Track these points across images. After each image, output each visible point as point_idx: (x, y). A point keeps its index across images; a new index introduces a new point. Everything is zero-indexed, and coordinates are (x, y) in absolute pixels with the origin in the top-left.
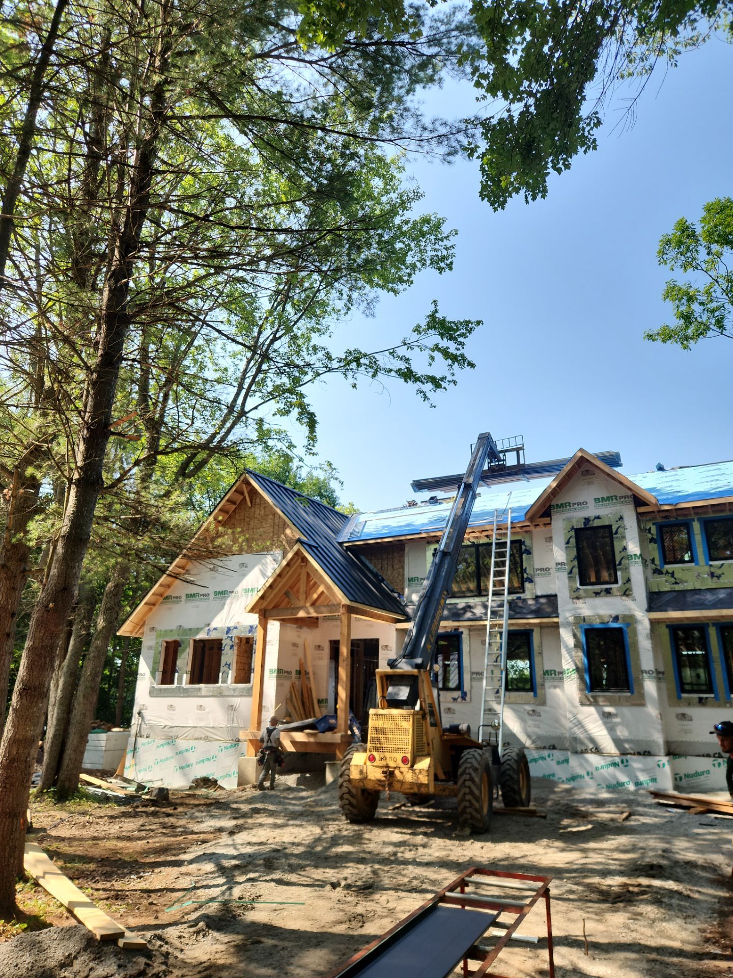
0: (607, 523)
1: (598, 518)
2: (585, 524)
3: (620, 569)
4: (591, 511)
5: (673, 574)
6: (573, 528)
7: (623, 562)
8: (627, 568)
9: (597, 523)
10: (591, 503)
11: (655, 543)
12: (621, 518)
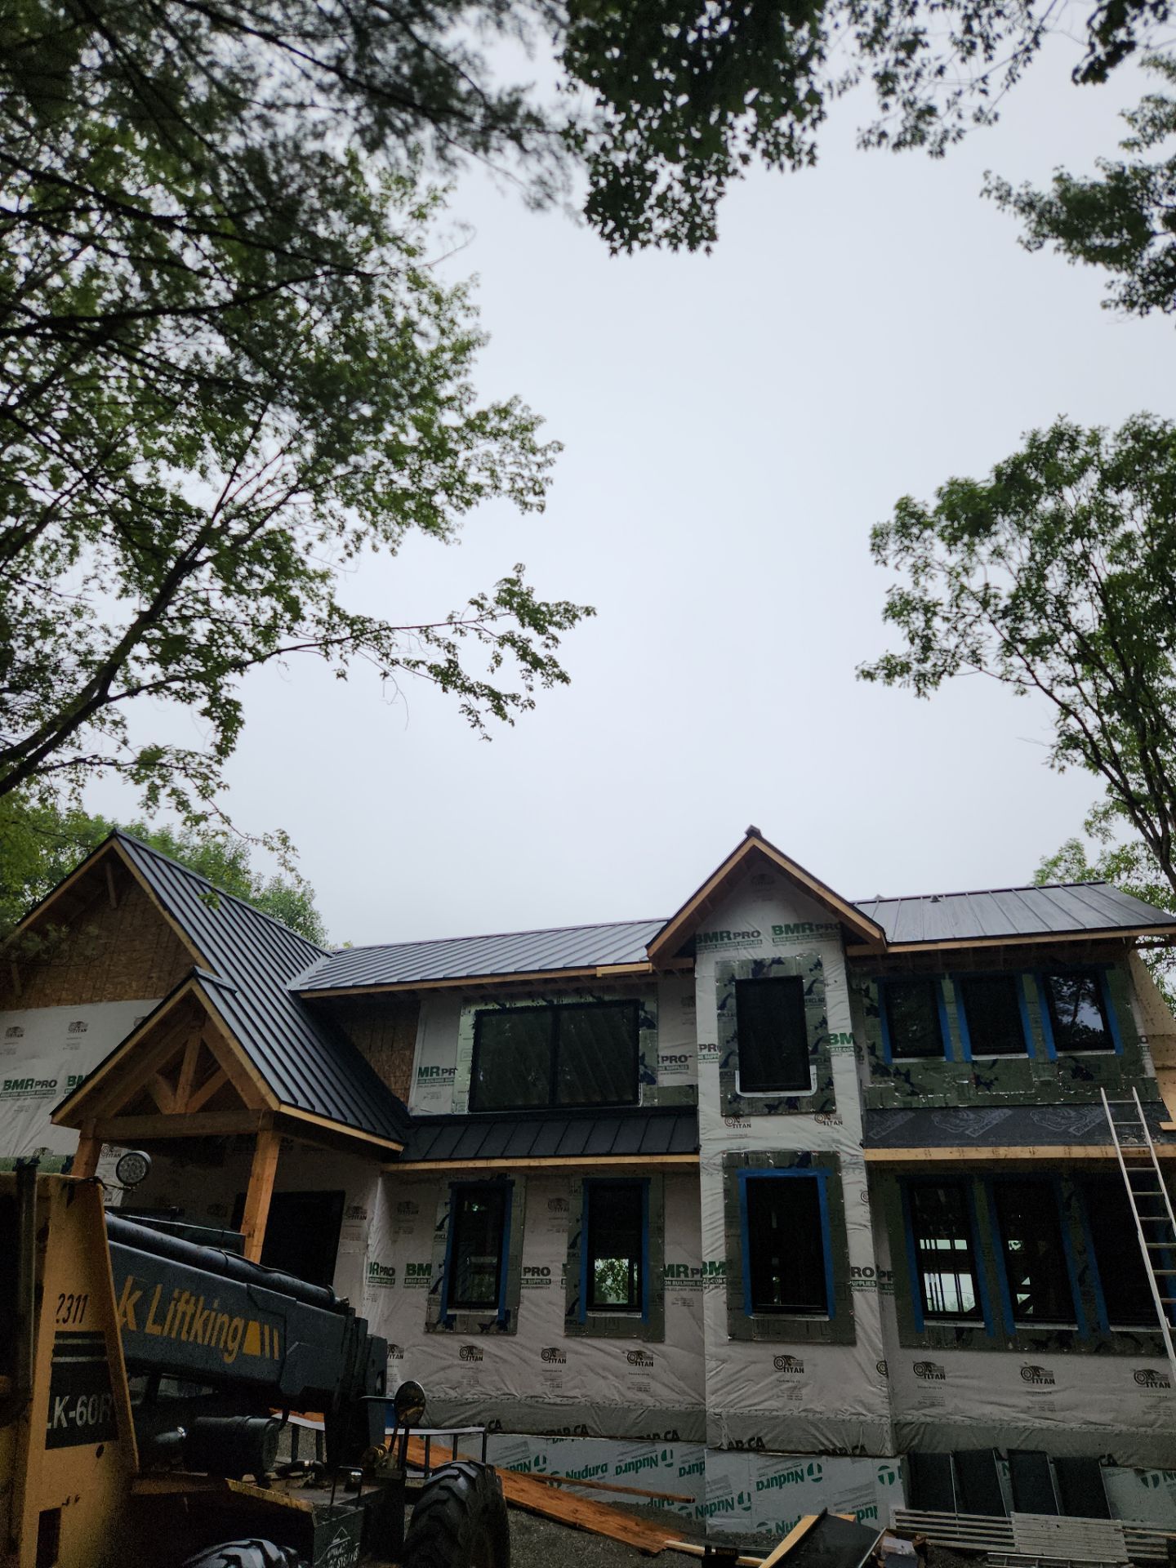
0: (794, 973)
1: (778, 961)
2: (754, 972)
3: (815, 1062)
4: (766, 950)
5: (907, 1077)
6: (733, 978)
7: (820, 1048)
8: (828, 1060)
9: (775, 972)
10: (767, 936)
11: (877, 1016)
12: (819, 964)
